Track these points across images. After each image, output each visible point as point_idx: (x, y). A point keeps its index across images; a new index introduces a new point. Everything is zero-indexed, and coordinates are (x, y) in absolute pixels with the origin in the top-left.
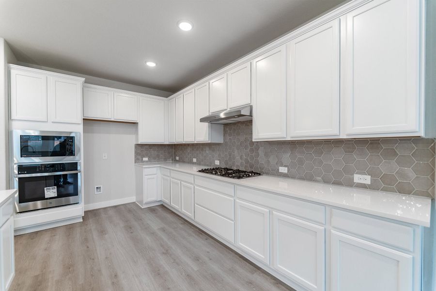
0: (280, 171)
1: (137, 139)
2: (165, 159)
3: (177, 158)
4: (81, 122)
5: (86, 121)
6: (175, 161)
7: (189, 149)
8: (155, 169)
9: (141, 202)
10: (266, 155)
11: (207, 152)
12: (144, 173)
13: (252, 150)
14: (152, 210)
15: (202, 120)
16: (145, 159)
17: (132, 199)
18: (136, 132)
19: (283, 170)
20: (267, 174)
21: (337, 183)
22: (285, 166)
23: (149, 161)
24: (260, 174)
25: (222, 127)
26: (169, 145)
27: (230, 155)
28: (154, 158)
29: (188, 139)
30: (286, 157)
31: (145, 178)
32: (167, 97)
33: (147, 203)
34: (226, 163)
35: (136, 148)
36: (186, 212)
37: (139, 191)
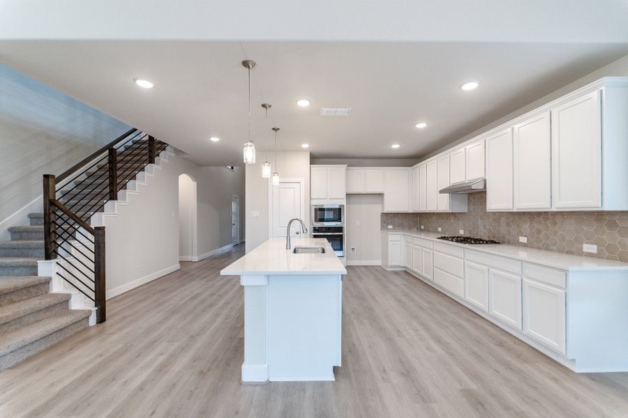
0: (520, 241)
1: (383, 207)
2: (410, 228)
3: (423, 227)
4: (344, 196)
5: (348, 195)
6: (420, 230)
7: (434, 218)
8: (399, 236)
9: (387, 266)
10: (508, 225)
11: (452, 221)
12: (389, 239)
13: (494, 220)
14: (396, 273)
15: (441, 192)
16: (390, 227)
17: (378, 263)
18: (382, 202)
19: (523, 240)
20: (509, 243)
21: (570, 253)
22: (525, 236)
23: (394, 229)
24: (499, 243)
25: (466, 196)
26: (413, 214)
27: (474, 224)
28: (398, 226)
29: (431, 208)
30: (526, 227)
31: (390, 243)
32: (411, 166)
33: (391, 267)
34: (470, 232)
35: (382, 216)
36: (427, 275)
37: (385, 256)
